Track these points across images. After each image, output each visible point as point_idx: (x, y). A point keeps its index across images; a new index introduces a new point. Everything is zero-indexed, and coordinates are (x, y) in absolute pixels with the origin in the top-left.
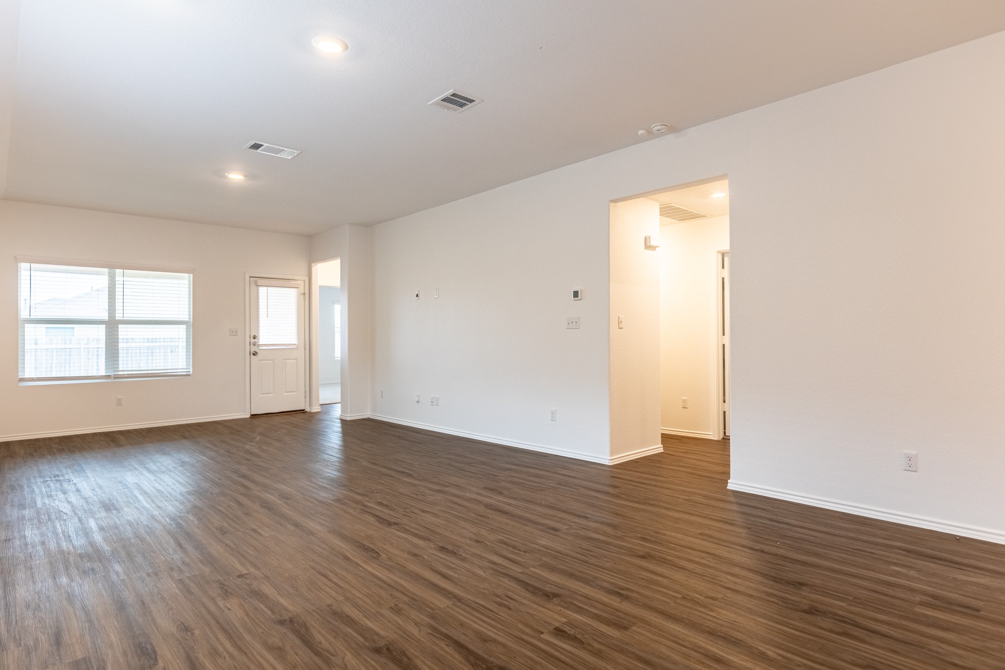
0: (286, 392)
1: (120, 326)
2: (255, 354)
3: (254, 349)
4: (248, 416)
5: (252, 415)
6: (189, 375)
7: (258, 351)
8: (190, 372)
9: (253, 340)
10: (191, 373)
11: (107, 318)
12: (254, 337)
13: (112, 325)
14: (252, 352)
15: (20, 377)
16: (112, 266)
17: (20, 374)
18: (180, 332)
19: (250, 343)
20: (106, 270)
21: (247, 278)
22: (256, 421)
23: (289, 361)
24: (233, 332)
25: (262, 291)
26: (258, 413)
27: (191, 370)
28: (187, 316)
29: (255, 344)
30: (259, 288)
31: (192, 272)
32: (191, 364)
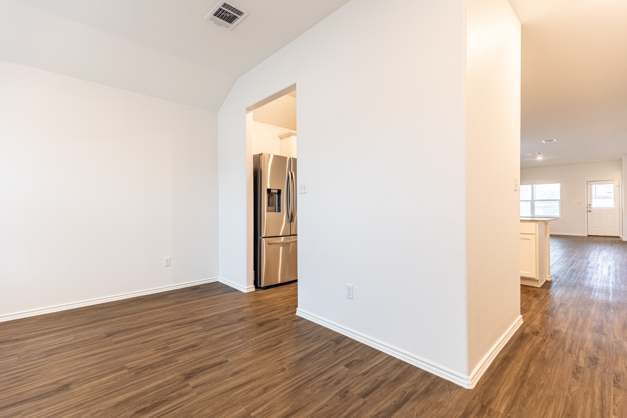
0: (607, 228)
1: (535, 202)
2: (590, 211)
4: (586, 235)
5: (588, 235)
6: (560, 218)
7: (591, 210)
9: (588, 206)
10: (560, 217)
11: (531, 200)
12: (590, 205)
13: (533, 202)
14: (588, 211)
16: (532, 184)
18: (557, 204)
21: (586, 182)
23: (609, 215)
24: (578, 203)
25: (593, 186)
26: (592, 235)
28: (559, 198)
29: (590, 208)
30: (592, 185)
31: (560, 182)
32: (560, 214)
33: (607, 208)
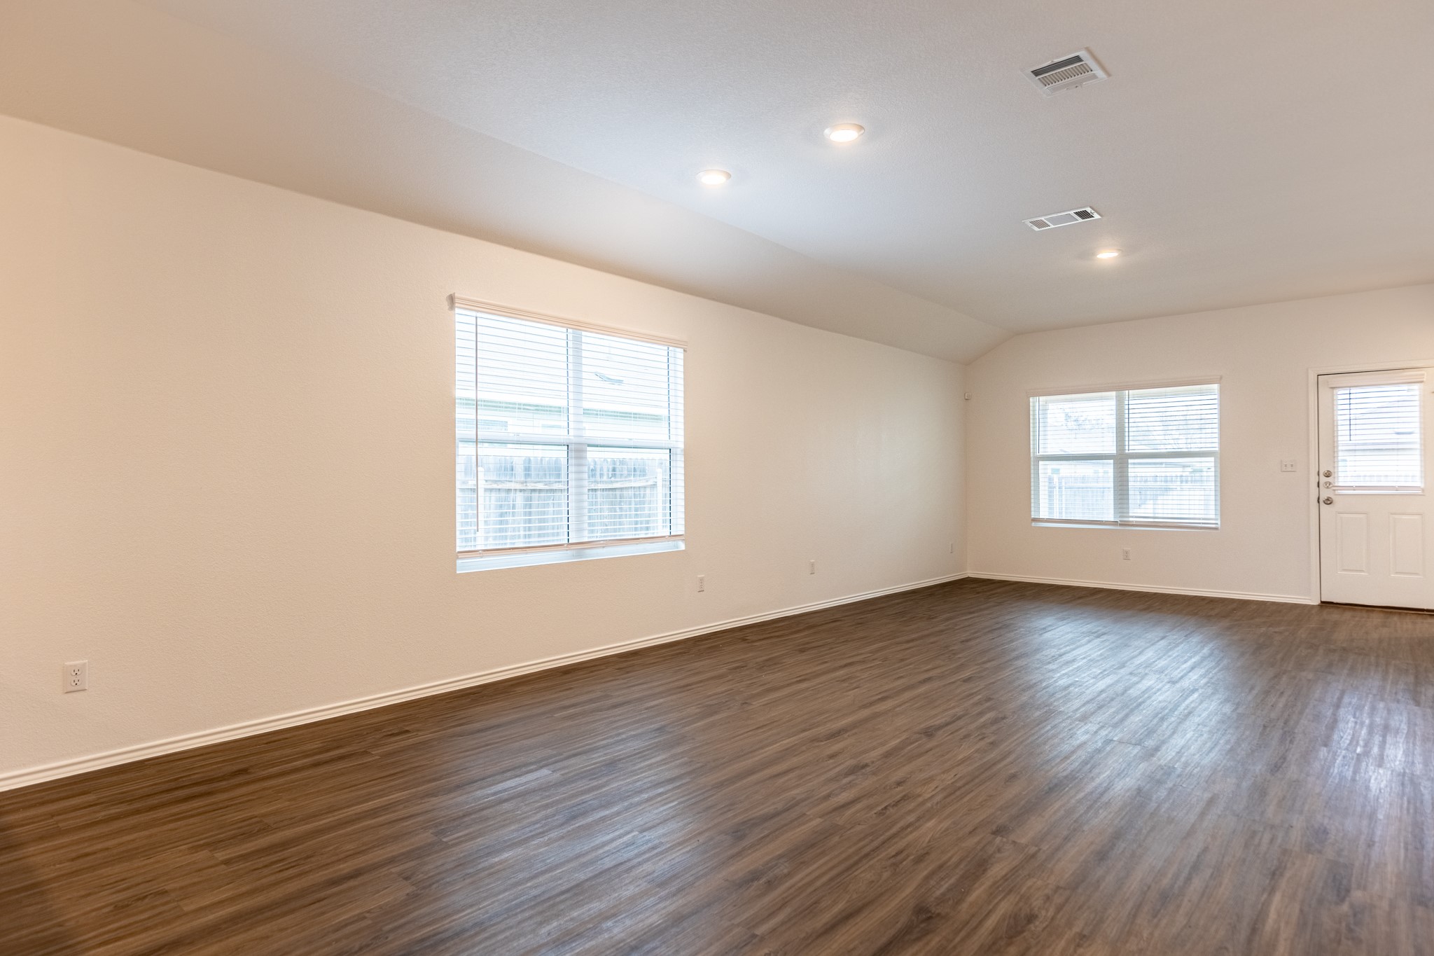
0: (1397, 573)
2: (1329, 501)
3: (1325, 494)
4: (1316, 602)
5: (1322, 602)
6: (1216, 529)
7: (1333, 497)
8: (1217, 524)
9: (1323, 479)
10: (1219, 526)
11: (1115, 452)
12: (1328, 475)
13: (1121, 460)
14: (1323, 498)
15: (1033, 517)
16: (1119, 388)
17: (1033, 513)
19: (1319, 483)
20: (1114, 393)
21: (1313, 378)
22: (1335, 615)
23: (1404, 517)
24: (1286, 466)
25: (1341, 394)
26: (1335, 601)
27: (1219, 522)
28: (1215, 447)
29: (1328, 485)
30: (1335, 391)
31: (1219, 380)
32: (1219, 512)
33: (1393, 488)
